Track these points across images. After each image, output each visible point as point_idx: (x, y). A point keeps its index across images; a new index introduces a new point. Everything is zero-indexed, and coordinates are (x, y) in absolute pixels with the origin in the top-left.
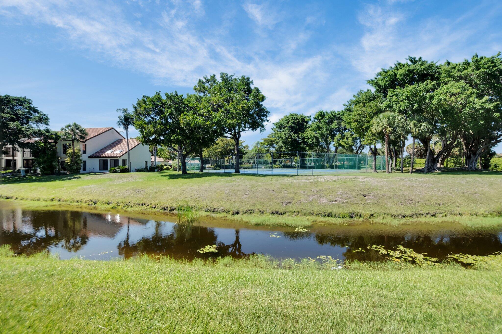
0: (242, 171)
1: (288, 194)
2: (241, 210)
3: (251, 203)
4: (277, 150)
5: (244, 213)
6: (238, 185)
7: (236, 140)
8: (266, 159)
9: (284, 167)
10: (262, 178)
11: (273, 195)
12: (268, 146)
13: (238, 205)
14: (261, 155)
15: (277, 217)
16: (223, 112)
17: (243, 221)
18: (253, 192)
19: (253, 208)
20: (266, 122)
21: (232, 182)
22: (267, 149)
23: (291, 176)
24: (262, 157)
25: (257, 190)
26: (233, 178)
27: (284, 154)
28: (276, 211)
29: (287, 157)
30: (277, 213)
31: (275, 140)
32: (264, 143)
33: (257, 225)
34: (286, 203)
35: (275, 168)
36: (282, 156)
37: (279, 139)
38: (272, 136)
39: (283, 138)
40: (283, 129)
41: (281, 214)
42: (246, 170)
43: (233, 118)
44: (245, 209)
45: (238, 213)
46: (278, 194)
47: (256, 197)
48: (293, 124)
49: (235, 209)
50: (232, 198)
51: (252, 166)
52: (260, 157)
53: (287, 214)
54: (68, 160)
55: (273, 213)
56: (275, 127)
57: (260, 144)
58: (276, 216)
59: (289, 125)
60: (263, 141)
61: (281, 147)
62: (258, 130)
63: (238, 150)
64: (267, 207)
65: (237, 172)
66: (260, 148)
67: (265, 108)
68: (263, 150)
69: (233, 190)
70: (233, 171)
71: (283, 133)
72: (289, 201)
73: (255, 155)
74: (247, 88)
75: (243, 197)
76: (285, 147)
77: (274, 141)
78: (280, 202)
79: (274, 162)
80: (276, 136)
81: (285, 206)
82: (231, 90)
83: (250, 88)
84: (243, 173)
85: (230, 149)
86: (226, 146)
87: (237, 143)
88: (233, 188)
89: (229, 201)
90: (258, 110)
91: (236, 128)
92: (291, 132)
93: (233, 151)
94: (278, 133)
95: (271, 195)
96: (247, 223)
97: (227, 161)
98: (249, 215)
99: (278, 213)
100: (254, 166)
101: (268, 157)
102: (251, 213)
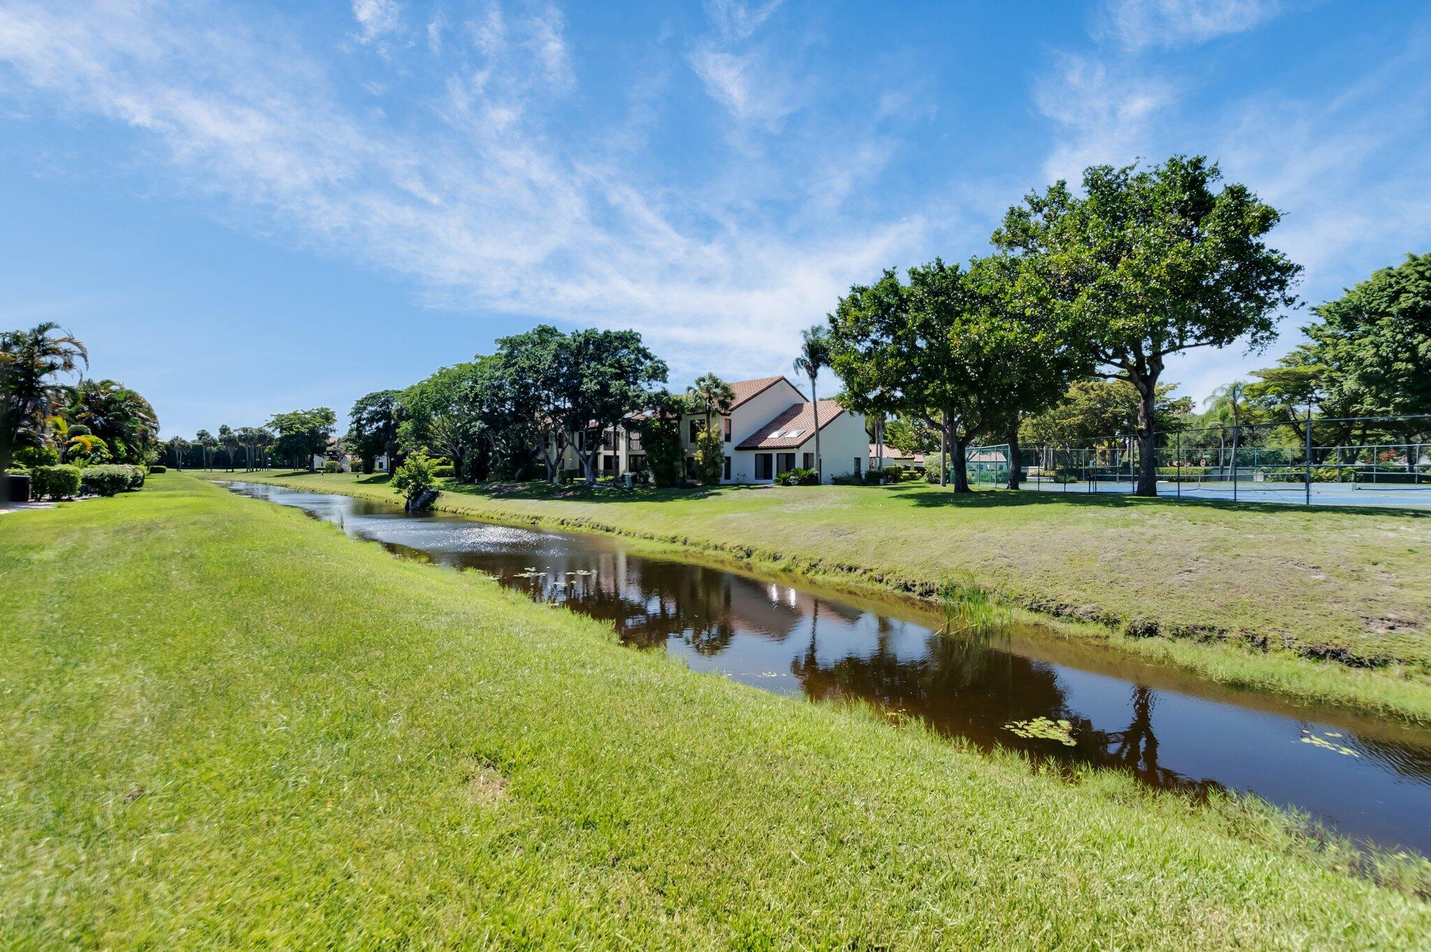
0: (1163, 487)
1: (1401, 586)
2: (1165, 621)
3: (1210, 605)
4: (1329, 412)
5: (1180, 634)
6: (1155, 538)
7: (1141, 384)
8: (1271, 446)
9: (1368, 479)
10: (1260, 517)
11: (1319, 583)
12: (1285, 396)
13: (1153, 605)
14: (1246, 431)
15: (1337, 671)
16: (1093, 296)
17: (1172, 661)
18: (1217, 567)
19: (1218, 623)
20: (1281, 305)
21: (1127, 526)
22: (1277, 407)
23: (1417, 514)
24: (1254, 438)
25: (1239, 560)
26: (1133, 512)
27: (1369, 425)
28: (1332, 648)
29: (1388, 438)
30: (1336, 655)
31: (1322, 372)
32: (1263, 385)
33: (1237, 686)
34: (1391, 624)
35: (1320, 480)
36: (1358, 432)
37: (1339, 369)
38: (1305, 359)
39: (1366, 363)
40: (1362, 327)
41: (1358, 663)
42: (1184, 486)
43: (1133, 310)
44: (1183, 624)
45: (1151, 631)
46: (1341, 582)
47: (1229, 584)
48: (1424, 298)
49: (1139, 618)
50: (1128, 580)
51: (1206, 472)
52: (1241, 440)
53: (1396, 670)
54: (698, 455)
55: (1314, 654)
56: (1321, 322)
57: (1246, 391)
58: (1331, 668)
59: (1404, 305)
60: (1258, 381)
61: (1356, 397)
62: (1243, 340)
63: (1150, 416)
64: (1286, 625)
65: (1147, 491)
66: (1244, 407)
67: (1275, 256)
68: (1257, 412)
69: (1133, 553)
70: (1126, 487)
71: (1366, 341)
72: (1410, 616)
73: (1219, 434)
74: (1191, 198)
75: (1176, 579)
76: (1375, 396)
77: (1314, 376)
78: (1352, 615)
79: (1318, 456)
80: (1328, 356)
81: (1385, 636)
82: (1125, 217)
83: (1203, 194)
84: (1169, 497)
85: (1115, 416)
86: (1099, 406)
87: (1149, 396)
88: (1131, 546)
89: (1117, 588)
90: (1238, 270)
91: (1144, 344)
92: (1410, 334)
93: (1125, 423)
94: (1336, 345)
95: (1305, 585)
96: (1191, 670)
97: (1103, 454)
98: (1200, 646)
99: (1343, 657)
100: (1217, 474)
101: (1285, 440)
102: (1207, 638)
